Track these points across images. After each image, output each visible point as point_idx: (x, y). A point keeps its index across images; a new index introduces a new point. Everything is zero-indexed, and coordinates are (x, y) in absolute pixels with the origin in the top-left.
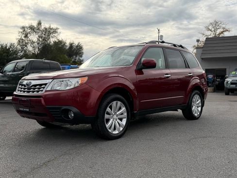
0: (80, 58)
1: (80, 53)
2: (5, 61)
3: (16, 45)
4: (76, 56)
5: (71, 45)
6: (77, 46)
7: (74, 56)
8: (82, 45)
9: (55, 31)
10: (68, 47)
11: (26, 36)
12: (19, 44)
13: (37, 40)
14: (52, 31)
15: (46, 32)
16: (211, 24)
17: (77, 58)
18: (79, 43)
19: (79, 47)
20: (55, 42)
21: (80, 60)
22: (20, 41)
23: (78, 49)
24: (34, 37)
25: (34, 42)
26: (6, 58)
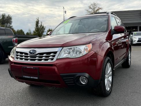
0: (10, 25)
1: (10, 22)
4: (7, 24)
5: (3, 16)
6: (7, 17)
7: (6, 24)
8: (11, 16)
10: (1, 18)
16: (92, 4)
17: (8, 25)
18: (9, 15)
19: (9, 18)
21: (10, 26)
23: (8, 19)
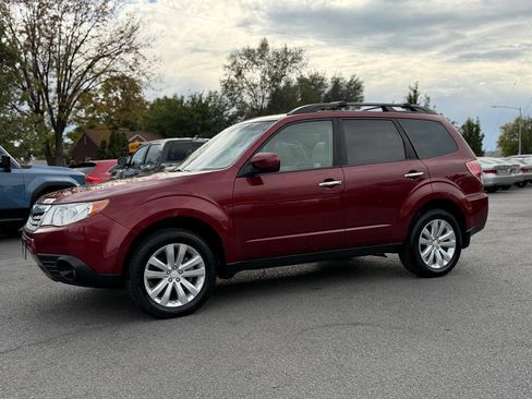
2: (199, 128)
3: (220, 93)
5: (336, 83)
6: (350, 84)
9: (297, 58)
10: (327, 91)
11: (239, 74)
12: (226, 92)
13: (259, 79)
14: (290, 58)
15: (278, 61)
18: (353, 77)
19: (353, 86)
20: (302, 80)
22: (229, 86)
23: (351, 90)
24: (254, 75)
25: (255, 86)
26: (200, 122)
